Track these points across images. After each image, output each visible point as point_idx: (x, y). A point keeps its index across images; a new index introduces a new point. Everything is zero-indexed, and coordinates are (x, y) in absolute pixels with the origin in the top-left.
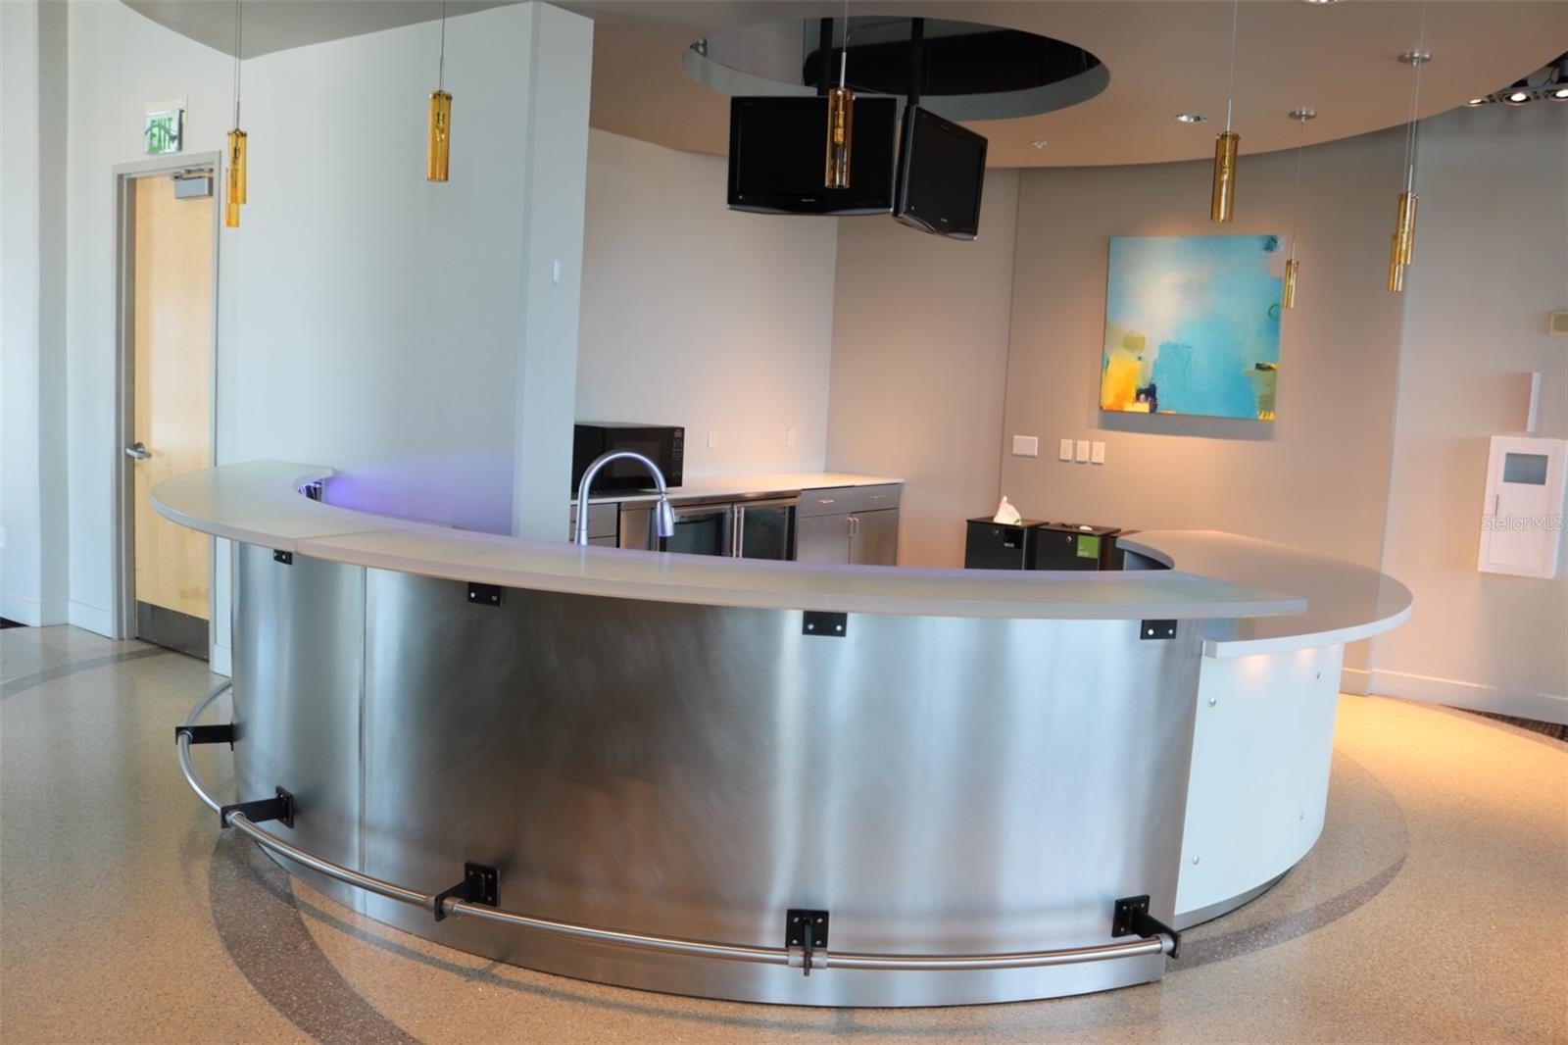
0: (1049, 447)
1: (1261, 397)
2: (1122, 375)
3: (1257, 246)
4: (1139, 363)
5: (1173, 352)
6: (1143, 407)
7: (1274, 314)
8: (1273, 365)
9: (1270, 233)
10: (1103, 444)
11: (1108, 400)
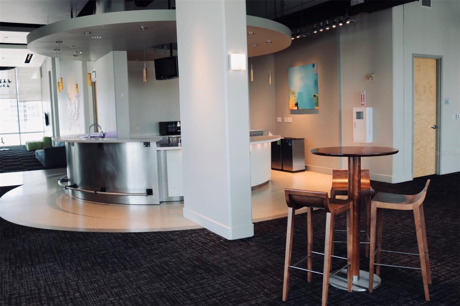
0: (283, 119)
1: (315, 103)
2: (292, 100)
3: (312, 66)
4: (295, 97)
5: (300, 94)
6: (296, 108)
7: (316, 83)
8: (316, 95)
9: (313, 63)
10: (291, 118)
11: (291, 108)
